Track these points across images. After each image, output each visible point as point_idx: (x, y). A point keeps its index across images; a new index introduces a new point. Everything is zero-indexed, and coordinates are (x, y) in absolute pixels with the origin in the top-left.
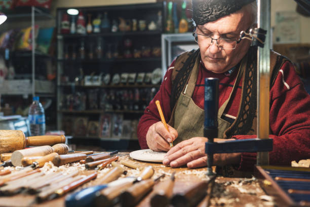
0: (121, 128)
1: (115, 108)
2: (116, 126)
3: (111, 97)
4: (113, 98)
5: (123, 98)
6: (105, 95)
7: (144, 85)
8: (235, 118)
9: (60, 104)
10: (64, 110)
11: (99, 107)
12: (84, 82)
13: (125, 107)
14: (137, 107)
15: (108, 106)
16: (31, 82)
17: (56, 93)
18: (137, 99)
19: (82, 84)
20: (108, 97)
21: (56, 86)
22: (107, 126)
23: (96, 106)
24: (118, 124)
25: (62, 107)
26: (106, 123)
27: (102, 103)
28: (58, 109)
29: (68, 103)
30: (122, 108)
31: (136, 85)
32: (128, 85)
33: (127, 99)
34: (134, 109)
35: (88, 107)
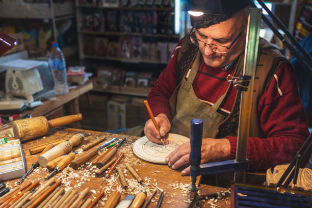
0: (140, 50)
1: (134, 30)
2: (135, 48)
3: (129, 20)
4: (131, 20)
5: (141, 21)
6: (124, 17)
7: (162, 8)
8: (229, 112)
9: (80, 25)
10: (84, 31)
11: (118, 30)
12: (102, 4)
13: (144, 30)
14: (155, 31)
15: (126, 28)
16: (50, 6)
17: (75, 14)
18: (156, 23)
19: (100, 6)
20: (127, 19)
21: (75, 8)
22: (127, 49)
23: (115, 29)
24: (137, 46)
25: (82, 28)
26: (126, 45)
27: (121, 25)
28: (79, 30)
29: (88, 24)
30: (141, 31)
31: (154, 8)
32: (145, 8)
33: (145, 22)
34: (152, 33)
35: (107, 29)
